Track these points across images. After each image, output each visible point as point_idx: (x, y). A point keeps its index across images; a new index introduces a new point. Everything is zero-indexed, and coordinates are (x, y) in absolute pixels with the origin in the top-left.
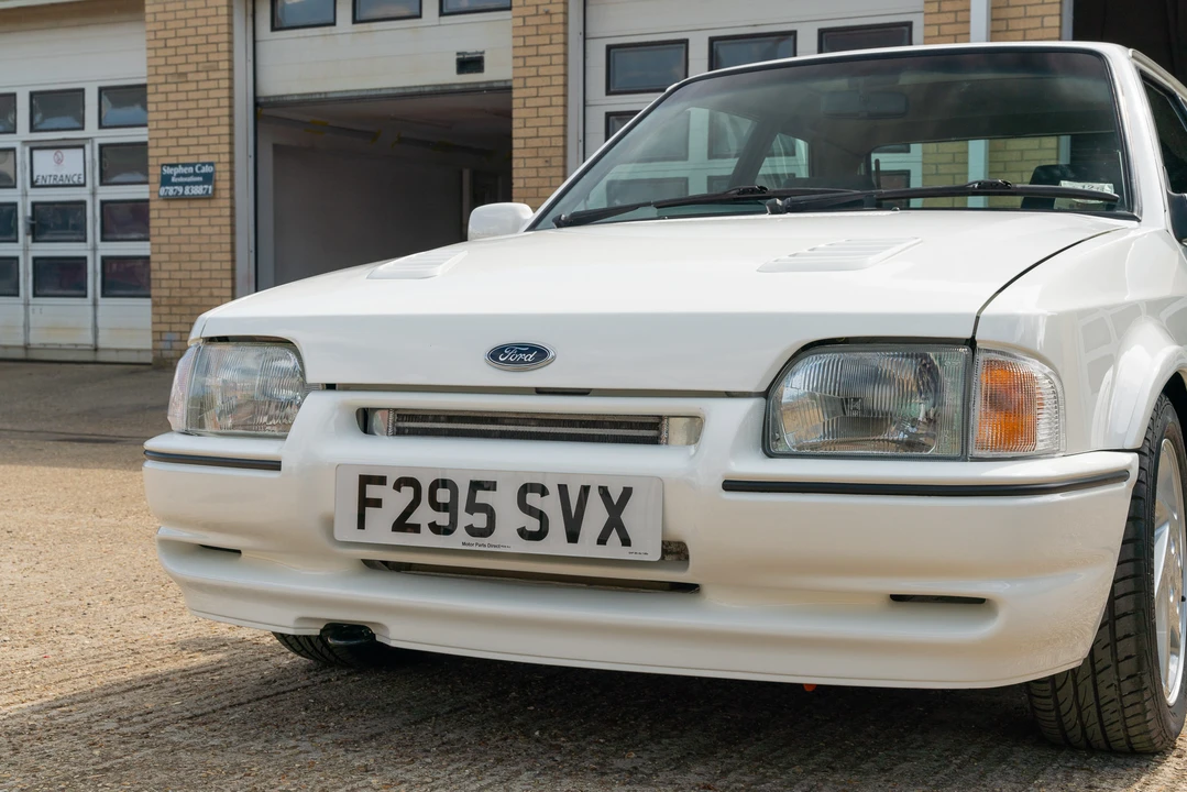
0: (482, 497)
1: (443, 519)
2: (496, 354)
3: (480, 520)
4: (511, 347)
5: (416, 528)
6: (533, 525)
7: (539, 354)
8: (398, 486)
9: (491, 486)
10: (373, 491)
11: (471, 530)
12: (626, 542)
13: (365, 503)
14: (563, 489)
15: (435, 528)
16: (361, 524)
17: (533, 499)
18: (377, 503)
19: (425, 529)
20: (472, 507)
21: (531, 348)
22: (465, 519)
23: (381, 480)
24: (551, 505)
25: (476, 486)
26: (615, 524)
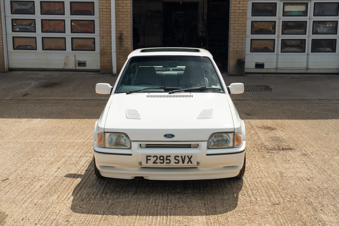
0: (168, 158)
1: (162, 161)
2: (165, 136)
3: (168, 161)
4: (168, 135)
5: (157, 163)
6: (177, 161)
7: (173, 136)
8: (154, 157)
9: (170, 156)
10: (149, 158)
11: (167, 163)
12: (191, 163)
13: (147, 160)
14: (182, 156)
15: (160, 163)
16: (147, 163)
17: (177, 158)
18: (150, 160)
19: (159, 163)
20: (167, 159)
21: (171, 135)
22: (165, 161)
23: (151, 156)
24: (180, 159)
25: (167, 157)
26: (190, 161)
